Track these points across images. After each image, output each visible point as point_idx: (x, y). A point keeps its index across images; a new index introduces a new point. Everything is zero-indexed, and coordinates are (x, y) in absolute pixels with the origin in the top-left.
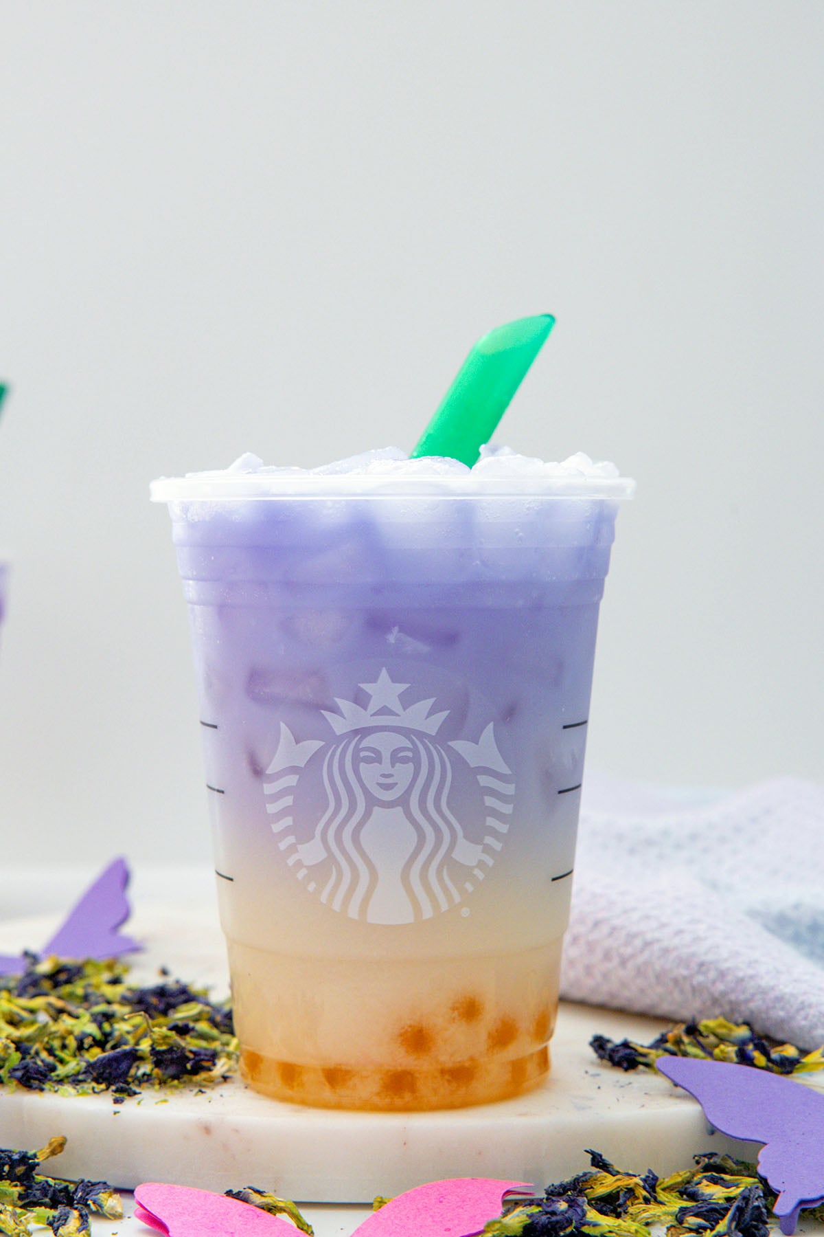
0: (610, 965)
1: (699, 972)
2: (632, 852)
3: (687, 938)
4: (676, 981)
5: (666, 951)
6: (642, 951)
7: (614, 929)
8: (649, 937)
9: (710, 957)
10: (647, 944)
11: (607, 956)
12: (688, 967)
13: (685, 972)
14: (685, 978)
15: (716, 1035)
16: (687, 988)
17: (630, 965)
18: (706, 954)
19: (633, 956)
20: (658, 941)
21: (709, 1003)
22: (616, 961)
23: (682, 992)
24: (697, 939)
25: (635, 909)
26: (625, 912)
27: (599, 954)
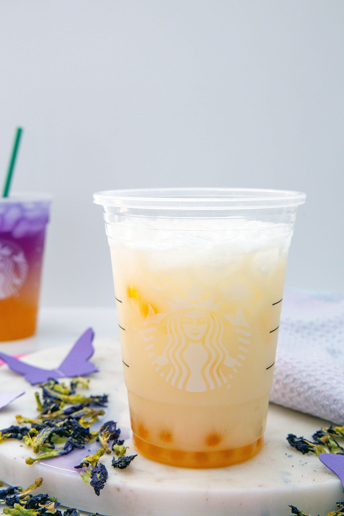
0: (293, 395)
1: (333, 403)
2: (297, 331)
3: (328, 387)
4: (323, 406)
5: (318, 392)
6: (308, 391)
7: (295, 379)
8: (311, 385)
9: (338, 397)
10: (310, 388)
11: (292, 391)
12: (328, 400)
13: (327, 403)
14: (327, 405)
15: (342, 434)
16: (328, 409)
17: (302, 396)
18: (336, 395)
19: (303, 392)
20: (315, 387)
21: (338, 417)
22: (296, 394)
23: (325, 410)
24: (332, 388)
25: (304, 371)
26: (300, 372)
27: (288, 389)
